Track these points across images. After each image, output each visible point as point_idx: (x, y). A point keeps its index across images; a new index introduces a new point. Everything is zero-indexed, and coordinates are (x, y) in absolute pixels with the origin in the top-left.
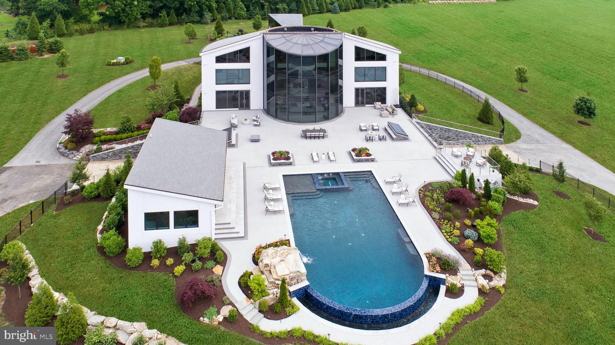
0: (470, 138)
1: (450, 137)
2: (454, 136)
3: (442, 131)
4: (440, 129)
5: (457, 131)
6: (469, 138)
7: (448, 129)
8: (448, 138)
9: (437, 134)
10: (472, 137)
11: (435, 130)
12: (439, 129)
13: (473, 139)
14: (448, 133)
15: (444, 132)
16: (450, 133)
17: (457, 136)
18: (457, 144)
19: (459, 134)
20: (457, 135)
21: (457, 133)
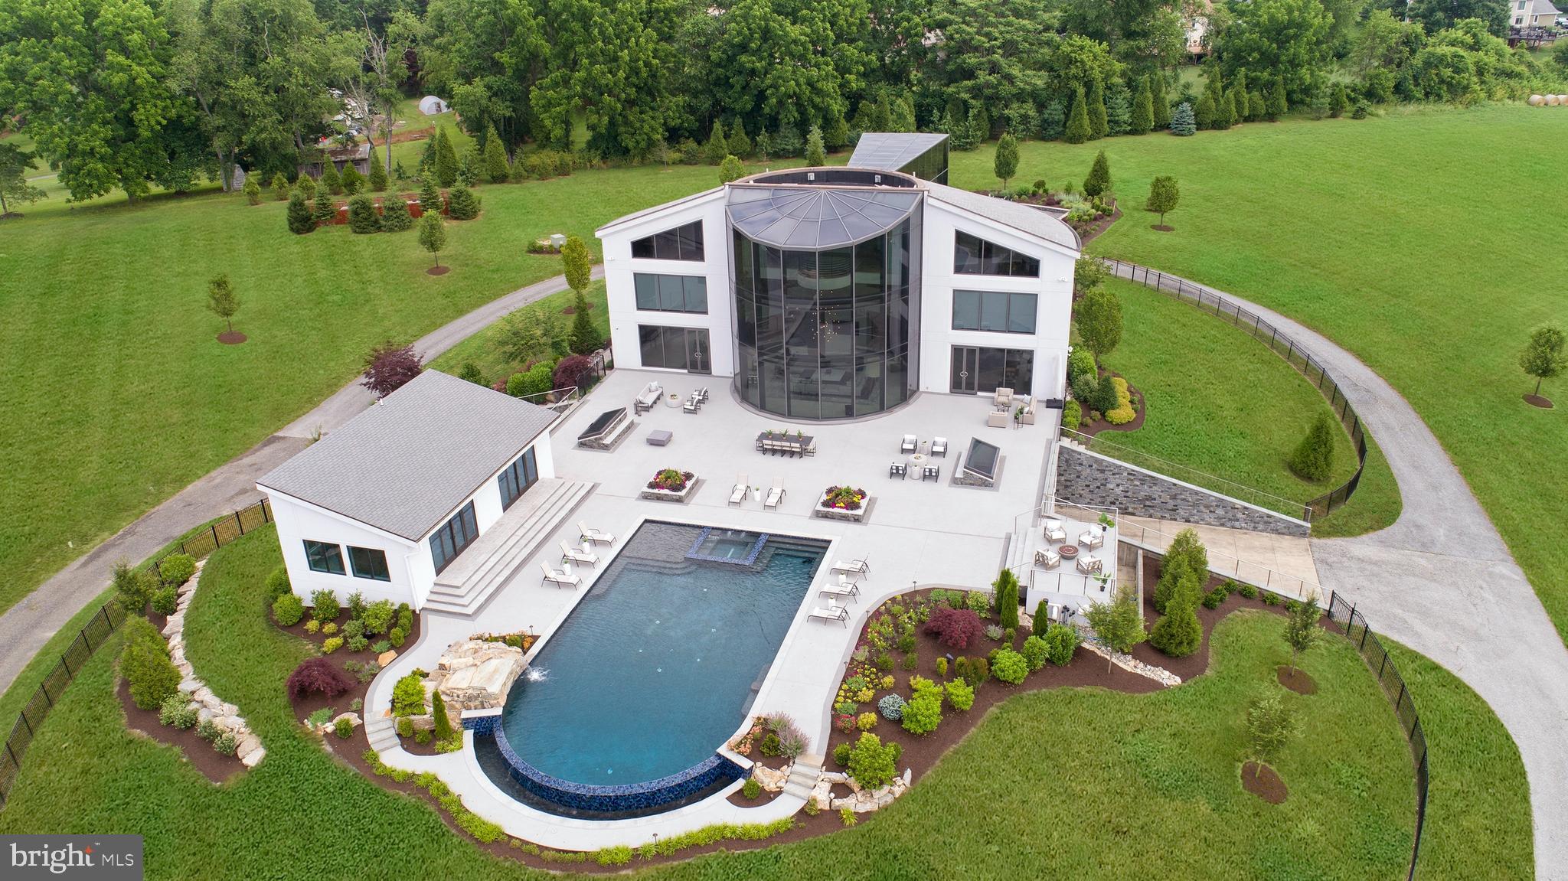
0: (1212, 509)
1: (1155, 499)
2: (1166, 497)
3: (1132, 480)
4: (1129, 474)
5: (1175, 485)
6: (1207, 507)
7: (1149, 476)
8: (1147, 500)
9: (1118, 485)
10: (1218, 506)
11: (1113, 474)
12: (1125, 474)
13: (1220, 512)
14: (1151, 487)
15: (1138, 483)
16: (1155, 488)
17: (1174, 497)
18: (1171, 519)
19: (1181, 494)
20: (1176, 495)
21: (1174, 491)
